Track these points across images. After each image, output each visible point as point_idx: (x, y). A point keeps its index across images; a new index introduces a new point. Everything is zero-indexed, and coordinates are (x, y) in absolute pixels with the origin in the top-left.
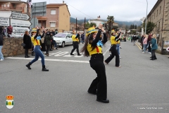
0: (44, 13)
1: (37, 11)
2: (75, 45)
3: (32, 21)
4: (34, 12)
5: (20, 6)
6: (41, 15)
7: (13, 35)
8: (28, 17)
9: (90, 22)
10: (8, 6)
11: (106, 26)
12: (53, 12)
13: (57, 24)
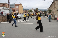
0: (14, 7)
1: (12, 7)
2: (25, 18)
3: (10, 10)
4: (10, 7)
5: (6, 5)
6: (13, 8)
7: (3, 15)
8: (8, 9)
9: (30, 10)
10: (2, 5)
11: (35, 11)
12: (17, 7)
13: (18, 11)
